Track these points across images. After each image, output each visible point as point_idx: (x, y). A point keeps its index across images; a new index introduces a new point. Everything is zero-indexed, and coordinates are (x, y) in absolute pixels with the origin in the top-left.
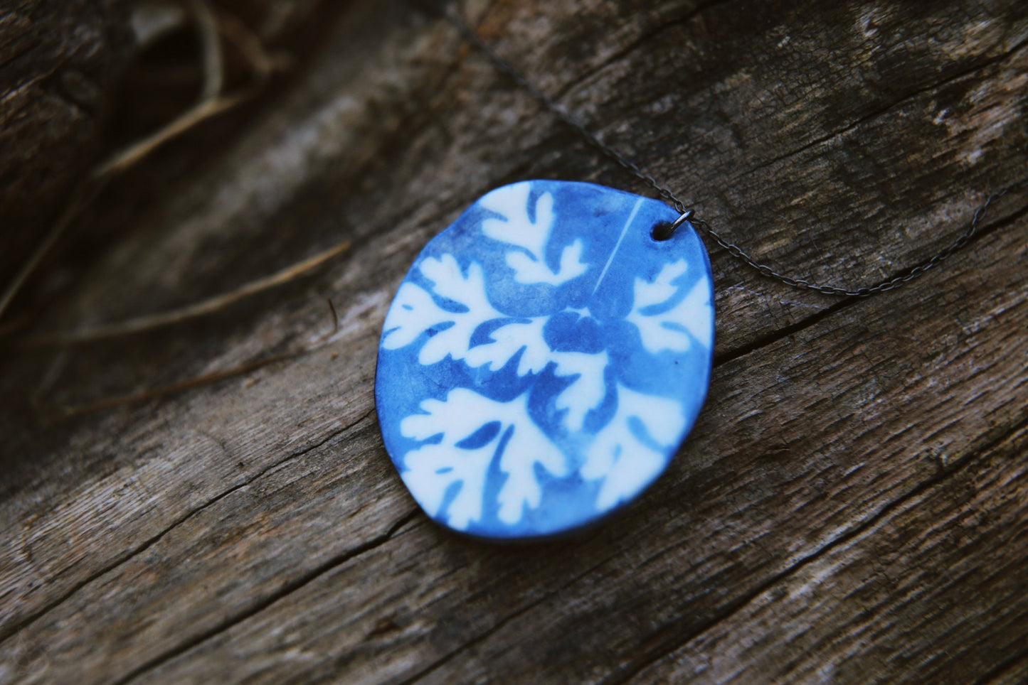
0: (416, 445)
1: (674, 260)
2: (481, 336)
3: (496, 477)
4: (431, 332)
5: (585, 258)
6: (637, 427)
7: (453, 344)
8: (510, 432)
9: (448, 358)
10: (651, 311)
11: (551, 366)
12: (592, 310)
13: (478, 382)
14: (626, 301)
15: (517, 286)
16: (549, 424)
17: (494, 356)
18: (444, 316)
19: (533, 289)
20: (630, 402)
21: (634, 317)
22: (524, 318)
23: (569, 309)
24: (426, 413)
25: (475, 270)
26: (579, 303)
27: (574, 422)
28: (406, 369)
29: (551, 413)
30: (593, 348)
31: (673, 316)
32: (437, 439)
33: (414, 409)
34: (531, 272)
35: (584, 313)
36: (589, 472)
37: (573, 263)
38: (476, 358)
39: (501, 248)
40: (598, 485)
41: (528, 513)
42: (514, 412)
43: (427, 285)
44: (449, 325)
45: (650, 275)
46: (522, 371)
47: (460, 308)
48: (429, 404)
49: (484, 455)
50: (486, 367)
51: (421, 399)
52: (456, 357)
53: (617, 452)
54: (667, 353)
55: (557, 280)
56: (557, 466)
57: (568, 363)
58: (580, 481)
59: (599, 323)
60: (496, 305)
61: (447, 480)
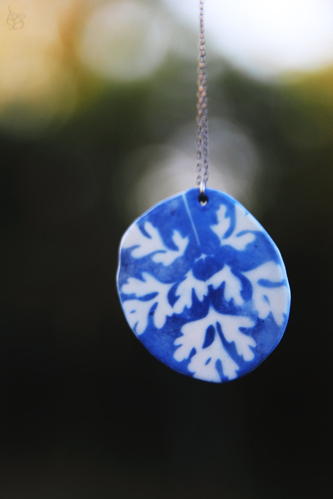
0: (187, 361)
1: (218, 208)
2: (172, 298)
3: (230, 347)
4: (151, 313)
5: (184, 234)
6: (264, 283)
8: (219, 326)
9: (168, 318)
10: (228, 234)
11: (210, 288)
12: (205, 252)
13: (188, 317)
14: (215, 239)
15: (168, 268)
16: (230, 310)
17: (185, 302)
18: (150, 303)
19: (175, 264)
20: (253, 276)
21: (224, 242)
22: (182, 278)
23: (197, 260)
24: (180, 346)
25: (145, 275)
26: (198, 255)
27: (239, 301)
28: (156, 336)
29: (227, 305)
30: (219, 268)
31: (238, 229)
32: (193, 352)
33: (174, 348)
34: (168, 258)
35: (203, 256)
36: (263, 315)
37: (181, 242)
38: (179, 308)
39: (147, 258)
40: (271, 316)
41: (254, 350)
42: (213, 317)
43: (132, 297)
44: (155, 307)
45: (215, 221)
46: (201, 298)
47: (154, 295)
48: (178, 341)
49: (217, 342)
50: (186, 309)
51: (172, 342)
52: (170, 315)
53: (266, 298)
54: (249, 246)
55: (181, 253)
56: (249, 323)
57: (216, 280)
58: (263, 321)
59: (212, 256)
60: (166, 282)
61: (213, 364)
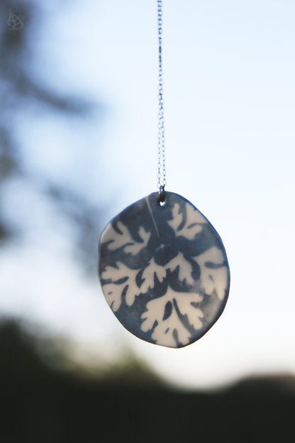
0: (151, 331)
1: (173, 206)
2: (139, 281)
3: (184, 319)
4: (124, 294)
5: (147, 231)
6: (209, 265)
7: (134, 291)
8: (175, 301)
9: (136, 297)
10: (181, 227)
11: (168, 271)
12: (164, 243)
13: (152, 296)
14: (171, 230)
15: (135, 257)
16: (183, 288)
17: (149, 283)
18: (123, 286)
19: (141, 253)
20: (201, 260)
21: (178, 234)
22: (147, 265)
23: (157, 250)
24: (146, 319)
25: (119, 264)
26: (158, 245)
27: (190, 281)
28: (127, 312)
29: (181, 285)
30: (174, 255)
31: (188, 223)
32: (156, 324)
33: (141, 321)
34: (135, 249)
35: (162, 246)
36: (209, 291)
37: (145, 235)
38: (144, 289)
39: (121, 249)
40: (215, 292)
41: (203, 320)
42: (170, 295)
43: (109, 281)
44: (127, 287)
45: (171, 218)
46: (161, 280)
47: (126, 279)
48: (144, 316)
49: (174, 314)
50: (149, 288)
51: (140, 316)
52: (138, 295)
53: (211, 277)
54: (197, 235)
55: (145, 244)
56: (197, 298)
57: (172, 265)
58: (209, 296)
59: (169, 245)
60: (134, 268)
61: (170, 332)
